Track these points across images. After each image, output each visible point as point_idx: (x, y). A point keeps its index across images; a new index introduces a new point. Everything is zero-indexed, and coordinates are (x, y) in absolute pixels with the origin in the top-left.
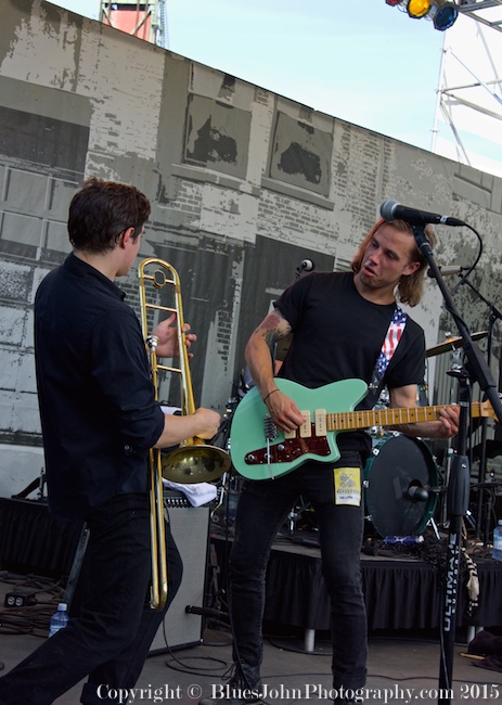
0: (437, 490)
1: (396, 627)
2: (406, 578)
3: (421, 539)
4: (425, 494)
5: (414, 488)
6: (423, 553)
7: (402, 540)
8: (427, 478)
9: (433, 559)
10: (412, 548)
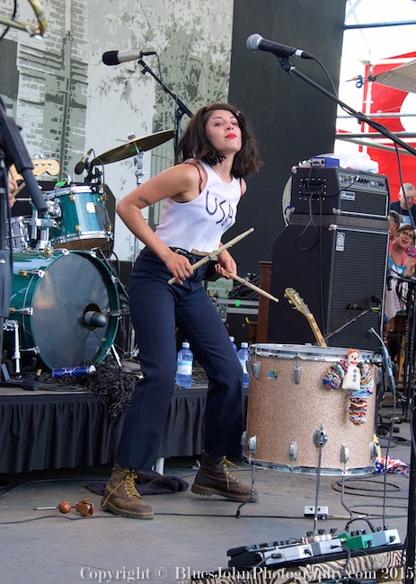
0: (118, 313)
1: (58, 466)
2: (71, 413)
3: (92, 369)
4: (103, 319)
5: (90, 313)
6: (92, 384)
7: (70, 372)
8: (106, 301)
9: (102, 390)
10: (82, 379)
